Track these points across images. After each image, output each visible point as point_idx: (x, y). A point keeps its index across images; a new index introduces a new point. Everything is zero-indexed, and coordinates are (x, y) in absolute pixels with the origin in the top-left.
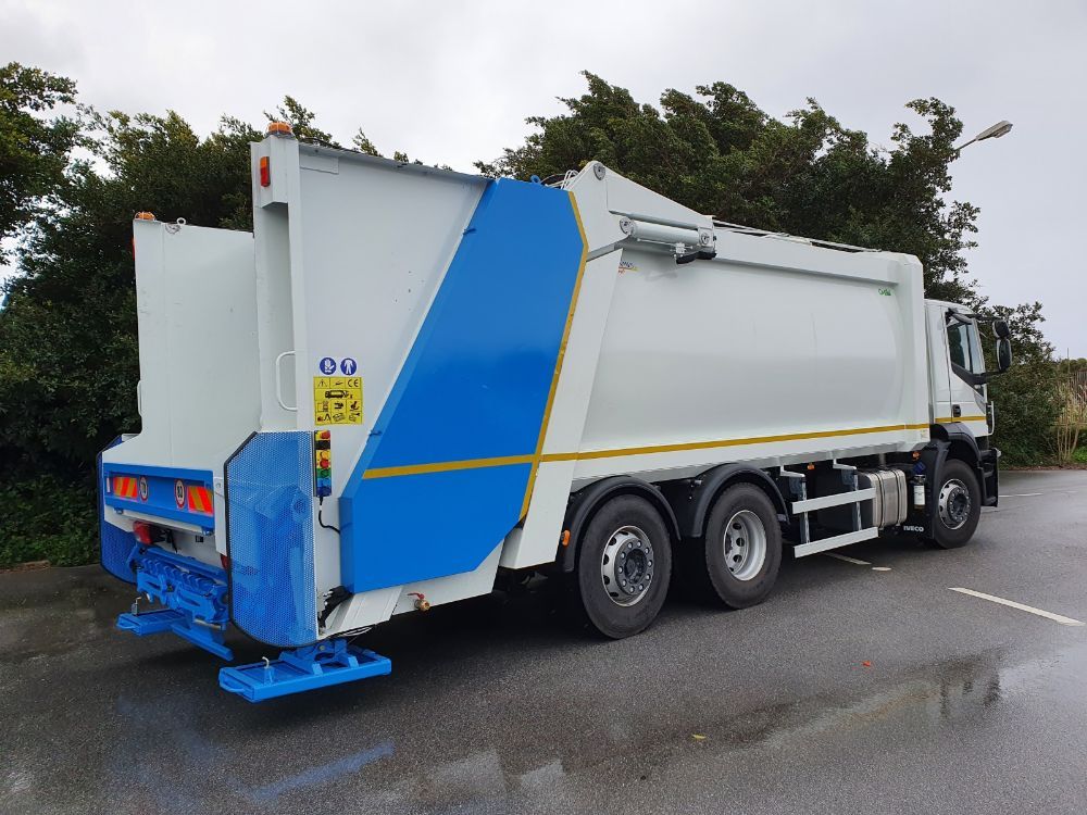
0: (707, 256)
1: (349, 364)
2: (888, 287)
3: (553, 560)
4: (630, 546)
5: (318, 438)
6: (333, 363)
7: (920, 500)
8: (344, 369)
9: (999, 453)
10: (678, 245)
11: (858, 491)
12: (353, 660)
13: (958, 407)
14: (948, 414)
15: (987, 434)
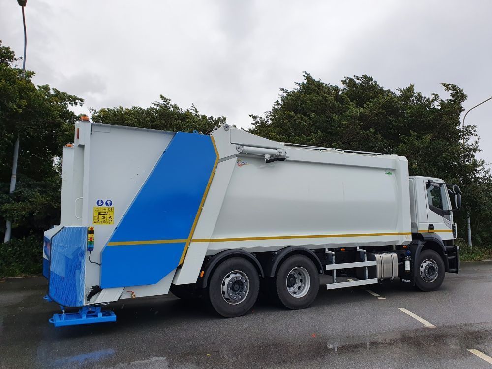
0: (282, 159)
1: (109, 202)
2: (390, 171)
3: (196, 282)
4: (235, 279)
5: (89, 230)
6: (102, 202)
7: (408, 268)
8: (107, 204)
9: (458, 248)
10: (266, 155)
11: (366, 262)
12: (100, 315)
13: (432, 225)
14: (426, 229)
15: (453, 238)
